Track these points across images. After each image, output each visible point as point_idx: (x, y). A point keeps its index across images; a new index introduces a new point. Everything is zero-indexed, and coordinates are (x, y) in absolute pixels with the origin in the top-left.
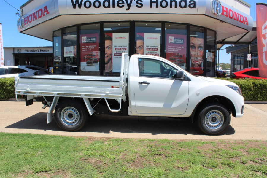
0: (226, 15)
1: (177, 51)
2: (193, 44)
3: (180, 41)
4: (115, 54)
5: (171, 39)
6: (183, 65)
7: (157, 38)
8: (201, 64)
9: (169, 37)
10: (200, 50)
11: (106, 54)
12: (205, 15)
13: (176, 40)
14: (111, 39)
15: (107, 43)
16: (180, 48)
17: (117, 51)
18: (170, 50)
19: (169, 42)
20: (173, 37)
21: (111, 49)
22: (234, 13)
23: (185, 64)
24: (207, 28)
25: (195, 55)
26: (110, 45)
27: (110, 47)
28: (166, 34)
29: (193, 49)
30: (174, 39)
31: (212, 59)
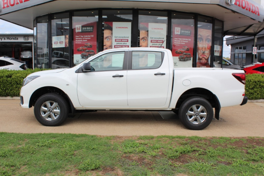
0: (239, 5)
1: (184, 44)
2: (201, 36)
3: (188, 32)
4: (115, 46)
5: (178, 31)
6: (190, 60)
7: (162, 29)
8: (208, 58)
9: (176, 28)
10: (207, 43)
11: (105, 45)
12: (218, 5)
13: (182, 31)
14: (111, 29)
15: (106, 33)
16: (187, 41)
17: (118, 42)
18: (177, 42)
19: (176, 33)
20: (180, 28)
21: (110, 41)
22: (246, 3)
23: (192, 58)
24: (215, 18)
25: (202, 48)
26: (110, 35)
27: (110, 38)
28: (173, 24)
29: (200, 41)
30: (181, 30)
31: (219, 53)
